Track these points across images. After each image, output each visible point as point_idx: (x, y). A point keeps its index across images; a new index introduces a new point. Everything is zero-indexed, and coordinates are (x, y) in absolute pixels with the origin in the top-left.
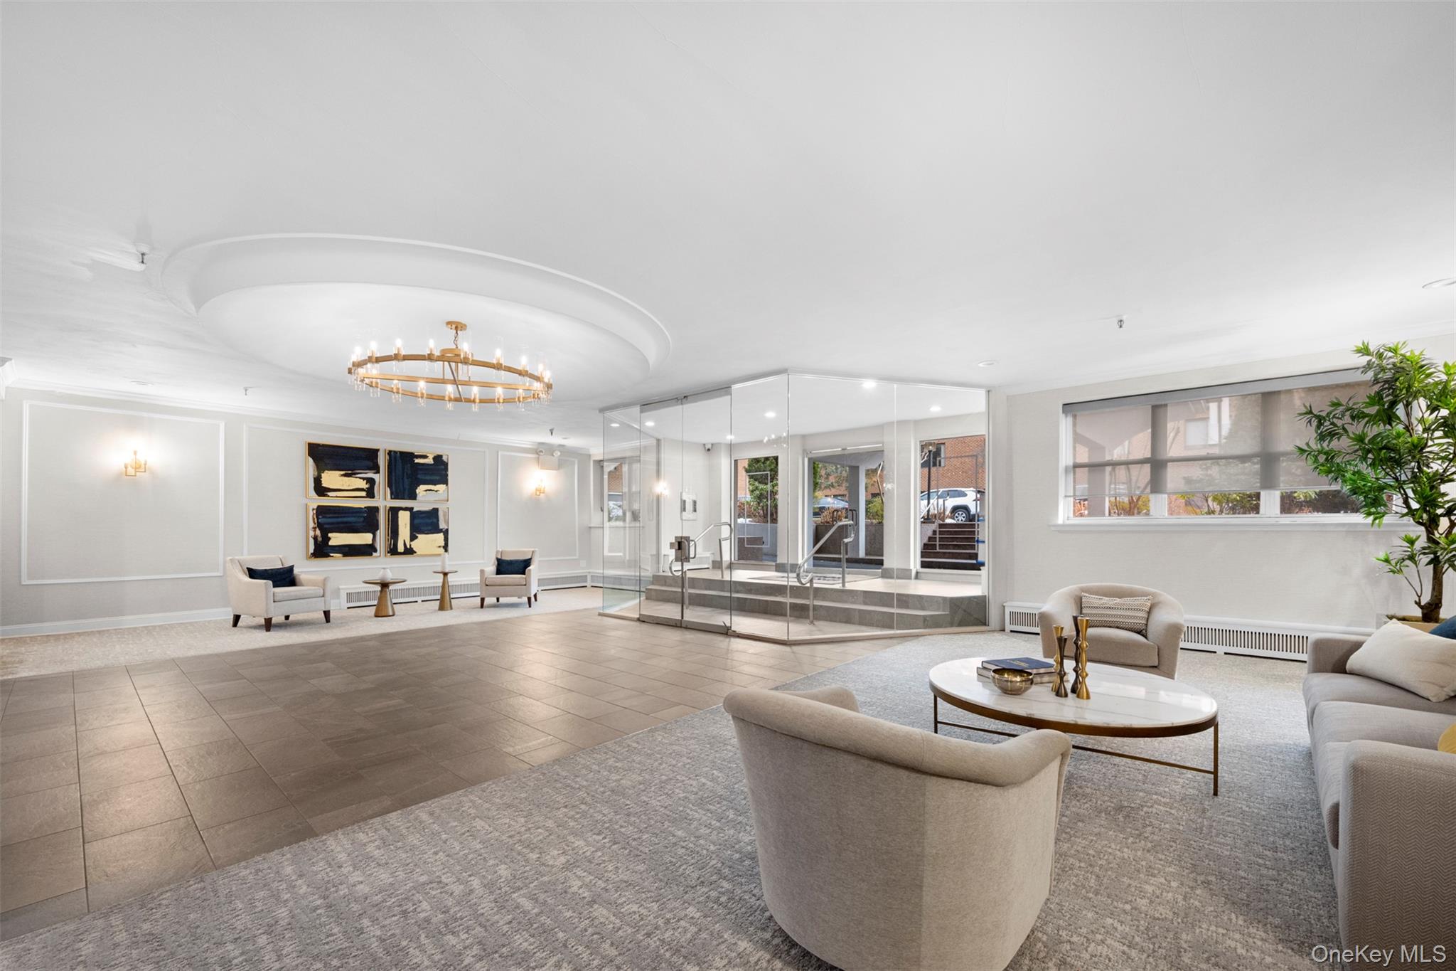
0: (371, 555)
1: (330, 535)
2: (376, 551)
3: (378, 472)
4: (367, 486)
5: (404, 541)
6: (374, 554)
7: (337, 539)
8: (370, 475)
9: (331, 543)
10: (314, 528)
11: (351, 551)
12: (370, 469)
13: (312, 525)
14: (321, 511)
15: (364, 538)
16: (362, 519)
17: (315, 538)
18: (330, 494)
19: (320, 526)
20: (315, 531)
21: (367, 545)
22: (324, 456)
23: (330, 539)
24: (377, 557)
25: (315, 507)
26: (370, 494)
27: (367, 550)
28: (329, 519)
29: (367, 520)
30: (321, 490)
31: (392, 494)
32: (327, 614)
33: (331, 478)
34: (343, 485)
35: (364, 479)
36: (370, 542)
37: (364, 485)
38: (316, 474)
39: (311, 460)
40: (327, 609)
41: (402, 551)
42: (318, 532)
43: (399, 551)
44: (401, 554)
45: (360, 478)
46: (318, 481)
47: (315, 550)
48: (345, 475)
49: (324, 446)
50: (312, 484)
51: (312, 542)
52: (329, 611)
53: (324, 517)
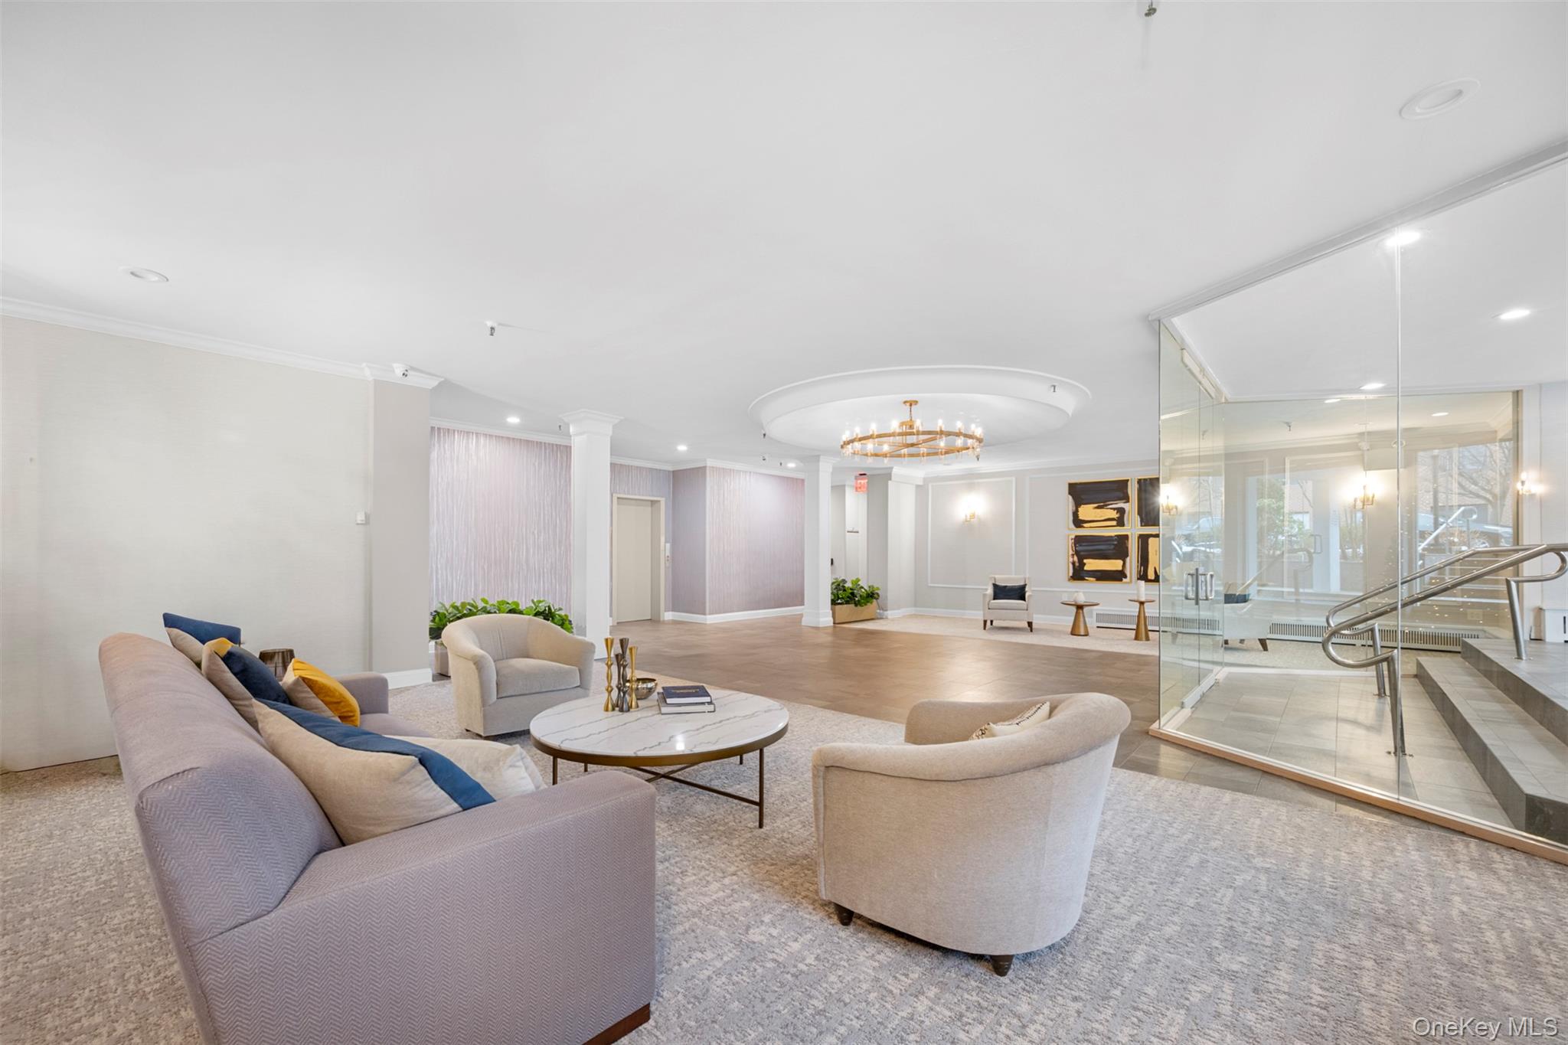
0: (1121, 580)
1: (1085, 561)
2: (1126, 577)
3: (1127, 501)
4: (1118, 516)
5: (1155, 568)
6: (1124, 580)
7: (1091, 564)
8: (1121, 505)
9: (1086, 568)
10: (1073, 555)
11: (1103, 576)
12: (1120, 499)
13: (1071, 552)
14: (1078, 540)
15: (1115, 565)
16: (1112, 547)
17: (1073, 563)
18: (1085, 525)
19: (1077, 553)
20: (1073, 557)
21: (1117, 571)
22: (1081, 493)
23: (1085, 564)
24: (1126, 583)
25: (1073, 537)
26: (1120, 522)
27: (1118, 576)
28: (1085, 547)
29: (1118, 548)
30: (1078, 523)
31: (1142, 521)
32: (1030, 624)
33: (1087, 511)
34: (1096, 517)
35: (1114, 509)
36: (1120, 568)
37: (1114, 515)
38: (1074, 508)
39: (1070, 497)
40: (1030, 621)
41: (1153, 578)
42: (1076, 558)
43: (1149, 578)
44: (1151, 581)
45: (1111, 509)
46: (1075, 514)
47: (1074, 573)
48: (1098, 508)
49: (1081, 484)
50: (1071, 518)
51: (1071, 566)
52: (1031, 623)
53: (1080, 546)
